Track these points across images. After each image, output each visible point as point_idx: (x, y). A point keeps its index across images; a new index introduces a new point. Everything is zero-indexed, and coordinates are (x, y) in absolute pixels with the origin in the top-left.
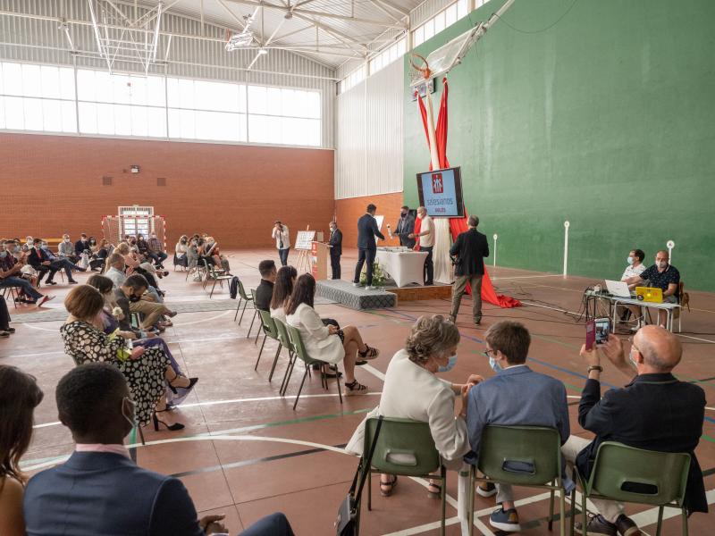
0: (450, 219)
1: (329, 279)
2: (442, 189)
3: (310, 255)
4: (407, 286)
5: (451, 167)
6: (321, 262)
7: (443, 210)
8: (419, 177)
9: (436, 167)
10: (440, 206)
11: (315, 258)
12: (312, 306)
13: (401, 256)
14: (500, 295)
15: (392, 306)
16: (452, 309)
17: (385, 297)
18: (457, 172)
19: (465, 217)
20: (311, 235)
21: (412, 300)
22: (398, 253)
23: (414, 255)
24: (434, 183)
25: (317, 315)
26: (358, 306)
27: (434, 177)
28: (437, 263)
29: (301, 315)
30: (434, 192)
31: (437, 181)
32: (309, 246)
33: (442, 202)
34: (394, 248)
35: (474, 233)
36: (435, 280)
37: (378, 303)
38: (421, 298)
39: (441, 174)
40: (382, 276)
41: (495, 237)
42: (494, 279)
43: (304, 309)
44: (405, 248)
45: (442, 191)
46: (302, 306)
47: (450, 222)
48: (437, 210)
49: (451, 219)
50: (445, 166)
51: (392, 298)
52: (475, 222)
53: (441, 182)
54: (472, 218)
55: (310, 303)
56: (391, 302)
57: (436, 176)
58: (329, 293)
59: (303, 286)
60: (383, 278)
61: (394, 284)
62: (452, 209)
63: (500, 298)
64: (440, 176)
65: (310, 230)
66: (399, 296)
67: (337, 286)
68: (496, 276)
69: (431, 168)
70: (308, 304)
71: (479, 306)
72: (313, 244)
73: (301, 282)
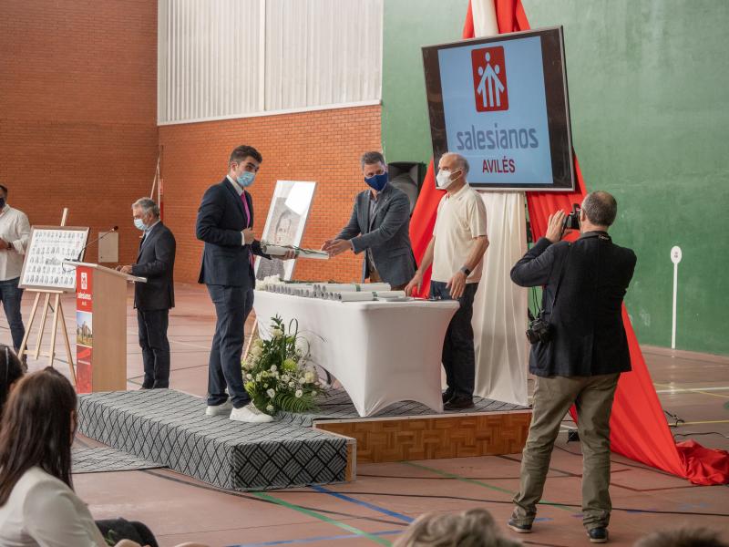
0: (528, 195)
1: (130, 387)
2: (504, 96)
3: (70, 308)
4: (389, 411)
5: (535, 25)
6: (106, 330)
7: (509, 166)
8: (431, 57)
9: (485, 27)
10: (497, 154)
11: (87, 319)
12: (66, 477)
13: (370, 313)
14: (688, 442)
15: (338, 477)
16: (522, 487)
17: (315, 450)
18: (552, 43)
19: (578, 190)
20: (72, 241)
21: (406, 458)
22: (359, 306)
23: (411, 309)
24: (477, 79)
25: (82, 508)
26: (225, 475)
27: (478, 59)
28: (487, 338)
29: (28, 507)
30: (480, 108)
31: (489, 73)
32: (66, 278)
33: (506, 138)
34: (346, 289)
35: (601, 244)
36: (480, 393)
37: (292, 469)
38: (433, 452)
39: (501, 50)
40: (308, 378)
41: (676, 254)
42: (670, 392)
43: (40, 487)
44: (383, 288)
45: (504, 106)
46: (32, 479)
47: (530, 206)
48: (487, 167)
49: (533, 197)
50: (516, 26)
51: (339, 451)
52: (606, 213)
53: (502, 77)
54: (596, 200)
55: (60, 466)
56: (336, 465)
57: (487, 56)
58: (126, 434)
59: (36, 411)
60: (309, 387)
61: (346, 404)
62: (535, 164)
63: (686, 453)
64: (498, 57)
65: (73, 223)
66: (362, 446)
67: (156, 410)
68: (678, 382)
69: (471, 32)
70: (55, 473)
71: (603, 473)
72: (80, 269)
73: (28, 397)
